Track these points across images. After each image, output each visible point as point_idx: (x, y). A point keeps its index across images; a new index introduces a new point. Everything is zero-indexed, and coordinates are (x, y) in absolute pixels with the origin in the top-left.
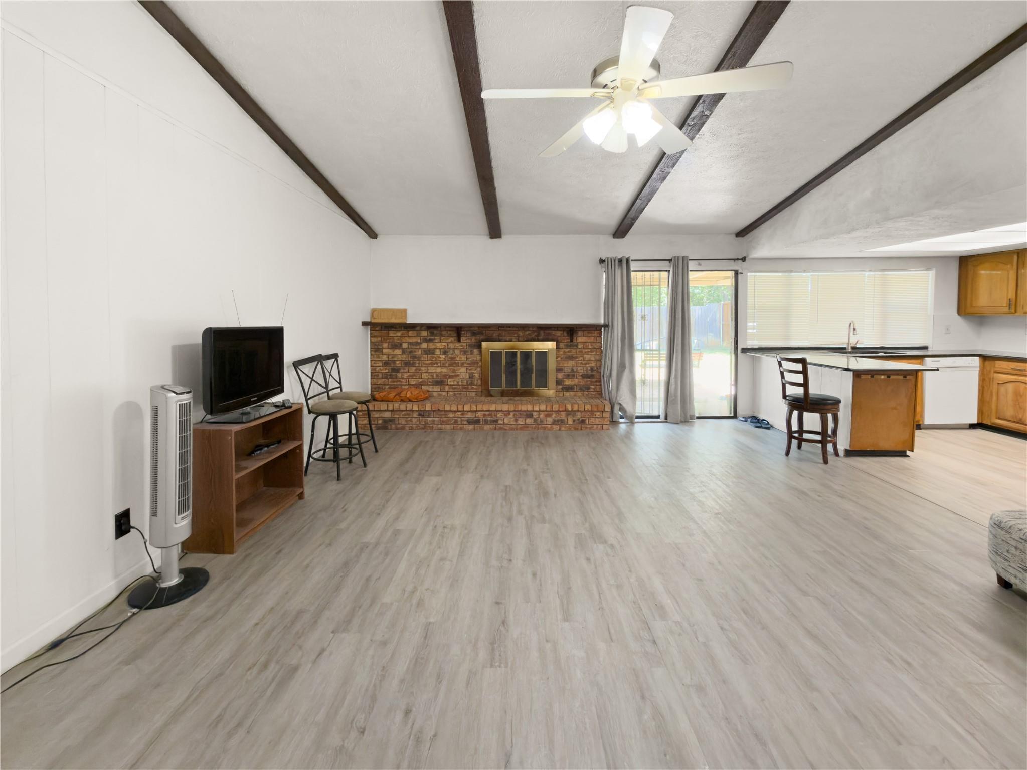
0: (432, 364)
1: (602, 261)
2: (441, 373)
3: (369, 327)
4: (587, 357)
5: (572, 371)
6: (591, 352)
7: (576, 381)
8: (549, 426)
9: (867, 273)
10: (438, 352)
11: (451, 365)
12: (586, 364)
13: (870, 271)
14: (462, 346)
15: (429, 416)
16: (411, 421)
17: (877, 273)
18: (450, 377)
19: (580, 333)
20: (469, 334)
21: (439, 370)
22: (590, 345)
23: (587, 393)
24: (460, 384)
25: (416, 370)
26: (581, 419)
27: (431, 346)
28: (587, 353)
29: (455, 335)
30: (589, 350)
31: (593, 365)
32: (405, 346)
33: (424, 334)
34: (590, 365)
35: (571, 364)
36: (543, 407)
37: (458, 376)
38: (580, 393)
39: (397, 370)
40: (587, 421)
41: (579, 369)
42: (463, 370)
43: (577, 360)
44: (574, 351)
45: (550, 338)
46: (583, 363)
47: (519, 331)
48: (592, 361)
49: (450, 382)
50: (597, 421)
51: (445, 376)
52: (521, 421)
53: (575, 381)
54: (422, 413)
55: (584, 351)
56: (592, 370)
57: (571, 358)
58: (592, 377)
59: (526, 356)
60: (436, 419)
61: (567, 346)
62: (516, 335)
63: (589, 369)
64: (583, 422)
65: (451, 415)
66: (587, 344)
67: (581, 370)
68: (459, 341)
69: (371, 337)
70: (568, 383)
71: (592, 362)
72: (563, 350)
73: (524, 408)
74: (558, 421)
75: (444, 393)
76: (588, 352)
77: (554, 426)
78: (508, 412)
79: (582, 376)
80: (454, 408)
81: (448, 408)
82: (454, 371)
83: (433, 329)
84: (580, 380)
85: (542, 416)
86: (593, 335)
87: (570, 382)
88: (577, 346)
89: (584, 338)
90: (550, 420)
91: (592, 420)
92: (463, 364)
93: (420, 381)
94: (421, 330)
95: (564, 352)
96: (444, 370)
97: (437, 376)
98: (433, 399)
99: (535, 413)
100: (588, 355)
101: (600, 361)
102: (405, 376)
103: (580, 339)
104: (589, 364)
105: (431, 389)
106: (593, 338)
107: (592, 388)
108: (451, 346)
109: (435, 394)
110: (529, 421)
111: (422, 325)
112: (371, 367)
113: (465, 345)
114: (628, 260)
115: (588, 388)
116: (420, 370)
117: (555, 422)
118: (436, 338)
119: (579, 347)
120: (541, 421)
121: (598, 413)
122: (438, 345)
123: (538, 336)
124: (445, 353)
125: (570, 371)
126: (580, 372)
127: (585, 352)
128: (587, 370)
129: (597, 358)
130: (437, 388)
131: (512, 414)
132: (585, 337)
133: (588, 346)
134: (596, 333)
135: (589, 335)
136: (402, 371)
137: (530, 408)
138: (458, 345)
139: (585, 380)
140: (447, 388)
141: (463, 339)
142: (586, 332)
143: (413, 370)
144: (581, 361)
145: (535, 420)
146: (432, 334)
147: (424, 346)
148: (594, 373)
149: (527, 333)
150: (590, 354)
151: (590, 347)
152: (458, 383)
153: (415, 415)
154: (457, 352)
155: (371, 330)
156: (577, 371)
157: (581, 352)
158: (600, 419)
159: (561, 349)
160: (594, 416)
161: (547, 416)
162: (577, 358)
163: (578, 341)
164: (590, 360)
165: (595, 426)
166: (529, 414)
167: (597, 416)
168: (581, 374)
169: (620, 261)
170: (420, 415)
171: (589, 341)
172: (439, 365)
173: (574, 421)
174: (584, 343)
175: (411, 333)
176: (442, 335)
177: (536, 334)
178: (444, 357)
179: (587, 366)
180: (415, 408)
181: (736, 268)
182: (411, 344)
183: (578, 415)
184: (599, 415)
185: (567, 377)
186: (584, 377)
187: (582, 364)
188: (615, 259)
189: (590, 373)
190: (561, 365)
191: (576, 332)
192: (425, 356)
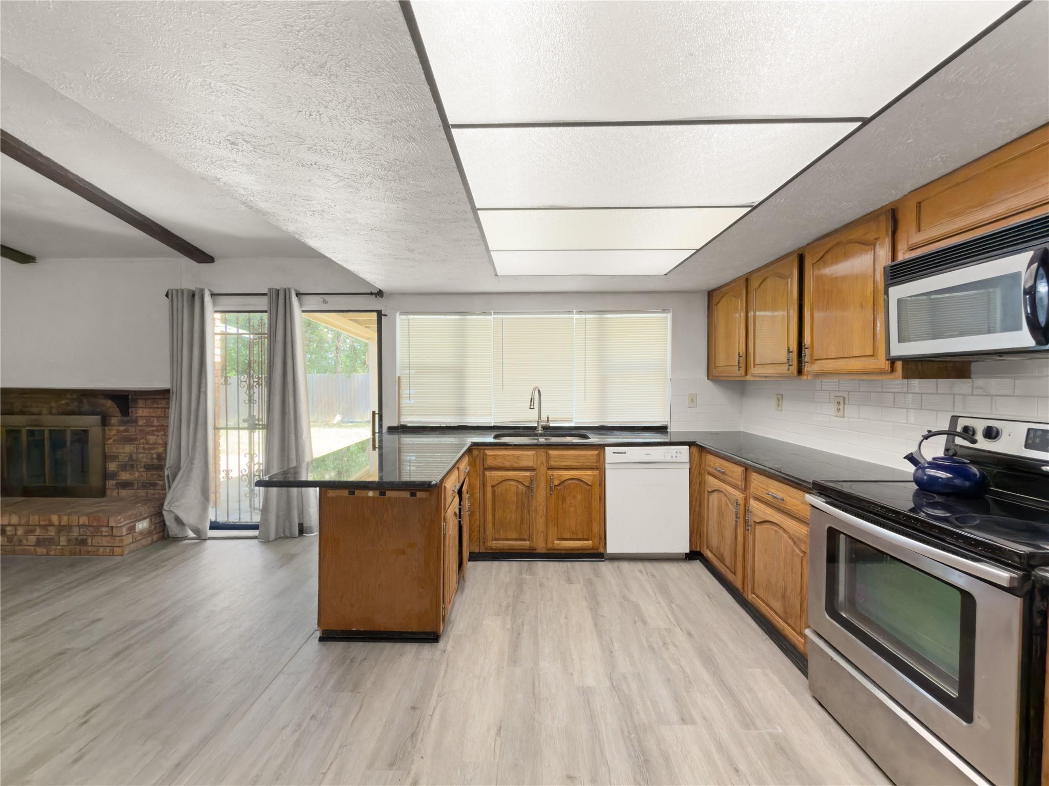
1: (167, 296)
4: (152, 439)
5: (131, 457)
6: (158, 431)
7: (137, 474)
8: (32, 548)
9: (576, 316)
12: (150, 449)
13: (581, 312)
17: (588, 316)
19: (141, 403)
22: (155, 421)
23: (152, 491)
26: (79, 539)
28: (152, 433)
30: (154, 429)
34: (157, 450)
35: (128, 448)
38: (142, 493)
40: (89, 541)
41: (141, 456)
43: (138, 442)
44: (132, 430)
45: (93, 409)
46: (146, 446)
47: (51, 399)
48: (160, 444)
50: (105, 541)
53: (134, 474)
55: (147, 429)
57: (129, 440)
58: (154, 467)
59: (59, 436)
61: (122, 423)
63: (155, 456)
64: (83, 542)
66: (152, 419)
67: (144, 458)
70: (125, 476)
71: (158, 446)
72: (115, 428)
74: (45, 541)
76: (153, 430)
77: (39, 550)
79: (145, 467)
84: (143, 474)
85: (20, 532)
86: (160, 406)
87: (128, 476)
88: (136, 421)
89: (146, 410)
90: (32, 539)
91: (97, 540)
95: (118, 431)
100: (154, 435)
101: (165, 444)
103: (141, 412)
104: (154, 449)
106: (159, 411)
107: (158, 484)
115: (154, 485)
117: (39, 543)
119: (139, 423)
120: (19, 540)
121: (104, 529)
123: (78, 406)
125: (126, 459)
126: (142, 460)
127: (149, 431)
128: (152, 459)
129: (163, 439)
132: (148, 408)
133: (153, 422)
135: (154, 406)
139: (150, 473)
142: (149, 402)
144: (144, 444)
149: (63, 402)
150: (156, 433)
151: (156, 424)
156: (137, 458)
157: (142, 431)
158: (107, 539)
159: (113, 426)
160: (99, 534)
161: (28, 532)
162: (136, 439)
163: (138, 415)
164: (156, 443)
165: (102, 549)
167: (104, 534)
168: (143, 464)
169: (191, 294)
171: (154, 415)
173: (69, 540)
174: (148, 418)
177: (76, 404)
179: (152, 452)
181: (379, 308)
183: (75, 532)
184: (107, 532)
185: (123, 468)
186: (148, 468)
187: (144, 448)
188: (182, 291)
189: (156, 462)
190: (114, 450)
191: (135, 401)
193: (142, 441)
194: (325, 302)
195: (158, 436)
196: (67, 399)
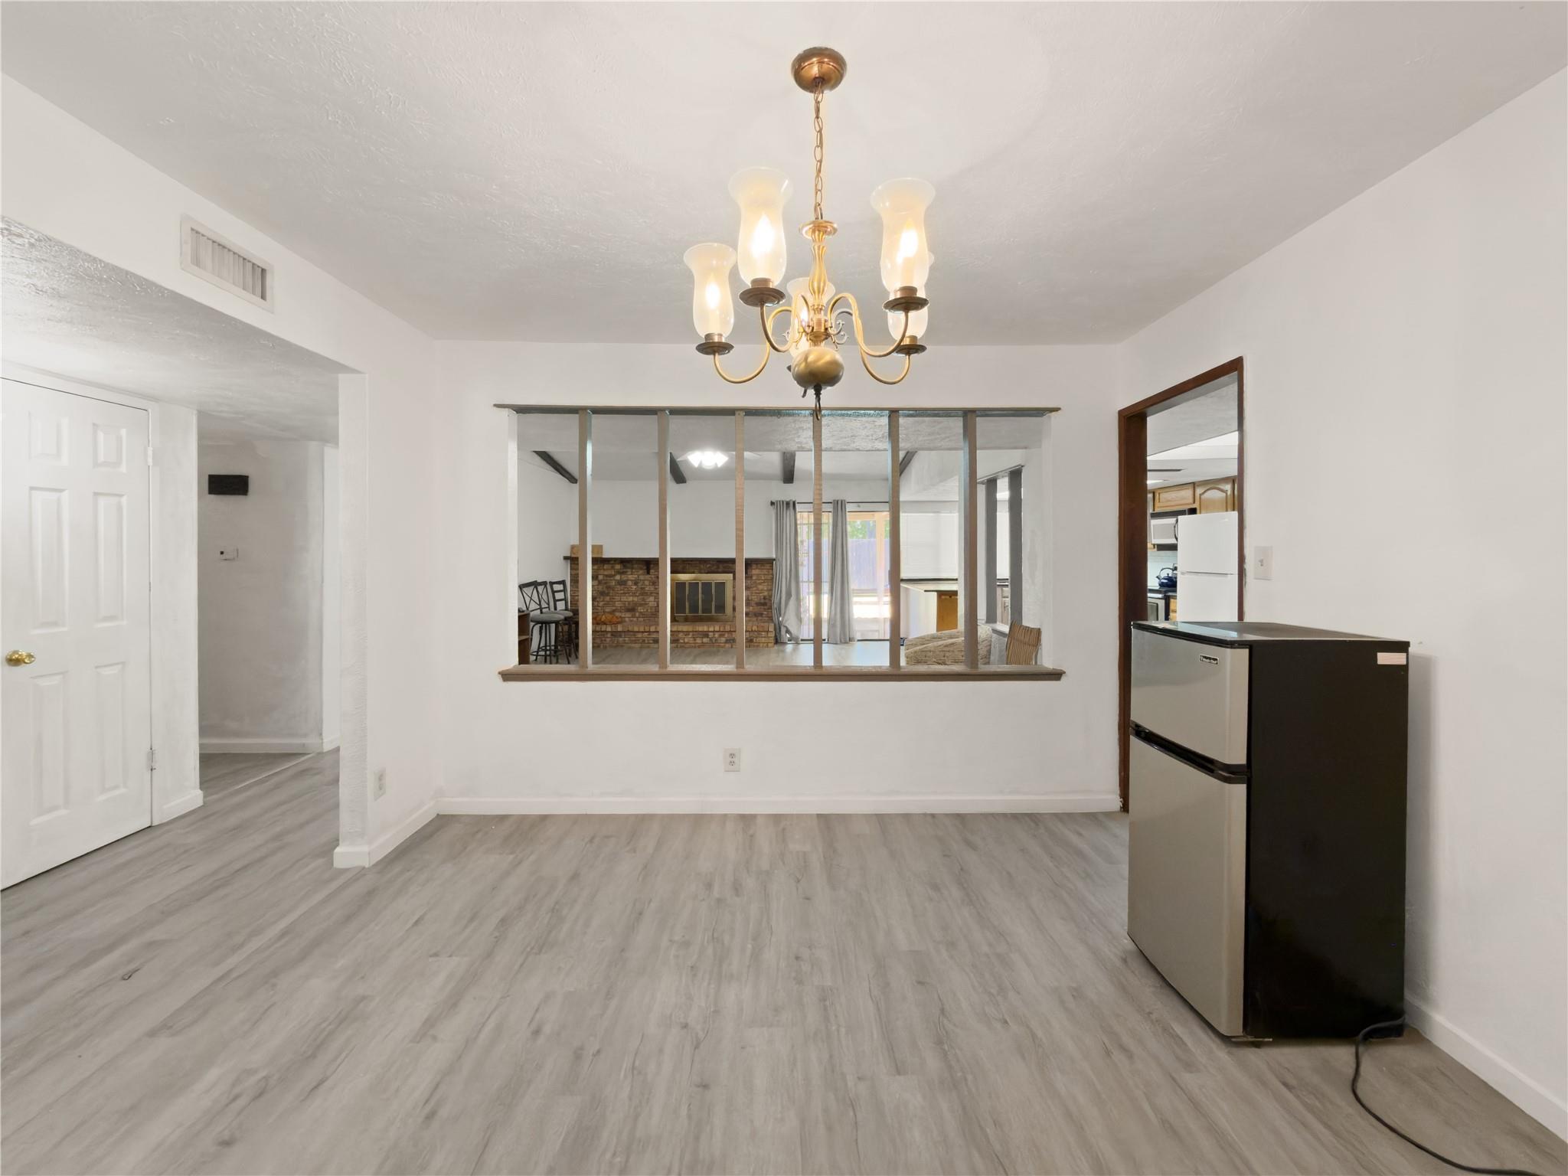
0: (625, 593)
1: (772, 503)
2: (633, 601)
3: (568, 561)
4: (760, 587)
5: (748, 599)
6: (764, 582)
7: (751, 608)
10: (630, 583)
11: (642, 594)
12: (759, 593)
14: (651, 577)
15: (621, 636)
16: (605, 640)
18: (641, 605)
19: (754, 566)
21: (631, 599)
23: (760, 618)
24: (649, 610)
25: (610, 599)
26: (749, 638)
27: (624, 577)
28: (760, 584)
29: (645, 568)
30: (762, 581)
31: (766, 594)
32: (600, 577)
33: (618, 567)
34: (764, 594)
35: (746, 593)
36: (717, 629)
37: (646, 604)
38: (755, 619)
40: (755, 640)
41: (753, 597)
42: (651, 599)
43: (752, 590)
44: (749, 582)
45: (726, 570)
46: (757, 592)
47: (700, 564)
49: (640, 609)
50: (764, 640)
51: (636, 604)
52: (699, 641)
54: (615, 634)
55: (758, 582)
56: (765, 598)
58: (764, 604)
59: (707, 586)
60: (627, 639)
62: (698, 568)
63: (762, 597)
64: (752, 641)
65: (639, 635)
67: (755, 599)
68: (648, 573)
69: (571, 569)
71: (765, 592)
73: (701, 629)
74: (730, 640)
75: (635, 619)
77: (727, 645)
78: (687, 633)
80: (642, 629)
81: (636, 629)
82: (644, 600)
83: (626, 562)
84: (755, 608)
85: (717, 635)
86: (765, 568)
88: (751, 577)
89: (757, 570)
90: (723, 640)
91: (760, 639)
92: (651, 593)
93: (614, 608)
94: (615, 564)
96: (636, 599)
97: (629, 604)
98: (625, 624)
99: (710, 634)
101: (771, 590)
102: (601, 604)
103: (754, 572)
104: (762, 593)
105: (623, 616)
106: (765, 570)
107: (764, 614)
108: (642, 577)
109: (627, 619)
110: (705, 640)
111: (616, 560)
113: (653, 576)
114: (794, 503)
115: (761, 614)
116: (614, 599)
117: (727, 641)
118: (628, 570)
119: (754, 578)
120: (716, 640)
121: (763, 634)
122: (630, 577)
123: (718, 568)
124: (636, 584)
128: (760, 599)
129: (769, 587)
130: (628, 615)
131: (691, 634)
132: (759, 569)
133: (763, 578)
134: (768, 566)
135: (763, 568)
136: (598, 600)
137: (706, 629)
138: (648, 577)
139: (759, 607)
140: (637, 614)
141: (652, 571)
142: (759, 566)
143: (608, 598)
144: (755, 590)
145: (711, 640)
146: (625, 567)
147: (618, 577)
148: (767, 601)
149: (708, 566)
150: (764, 584)
151: (765, 578)
152: (647, 610)
153: (609, 635)
154: (647, 583)
155: (571, 564)
156: (752, 599)
157: (755, 583)
160: (761, 636)
161: (721, 636)
162: (751, 588)
163: (752, 573)
164: (764, 590)
165: (762, 644)
166: (705, 634)
167: (763, 636)
168: (755, 602)
169: (788, 504)
170: (612, 635)
171: (761, 573)
172: (631, 594)
174: (758, 575)
175: (606, 567)
176: (632, 568)
177: (715, 567)
178: (635, 587)
179: (761, 595)
180: (609, 629)
182: (607, 576)
186: (758, 604)
188: (783, 502)
189: (762, 601)
191: (751, 565)
192: (618, 586)
194: (859, 506)
195: (767, 585)
196: (711, 564)
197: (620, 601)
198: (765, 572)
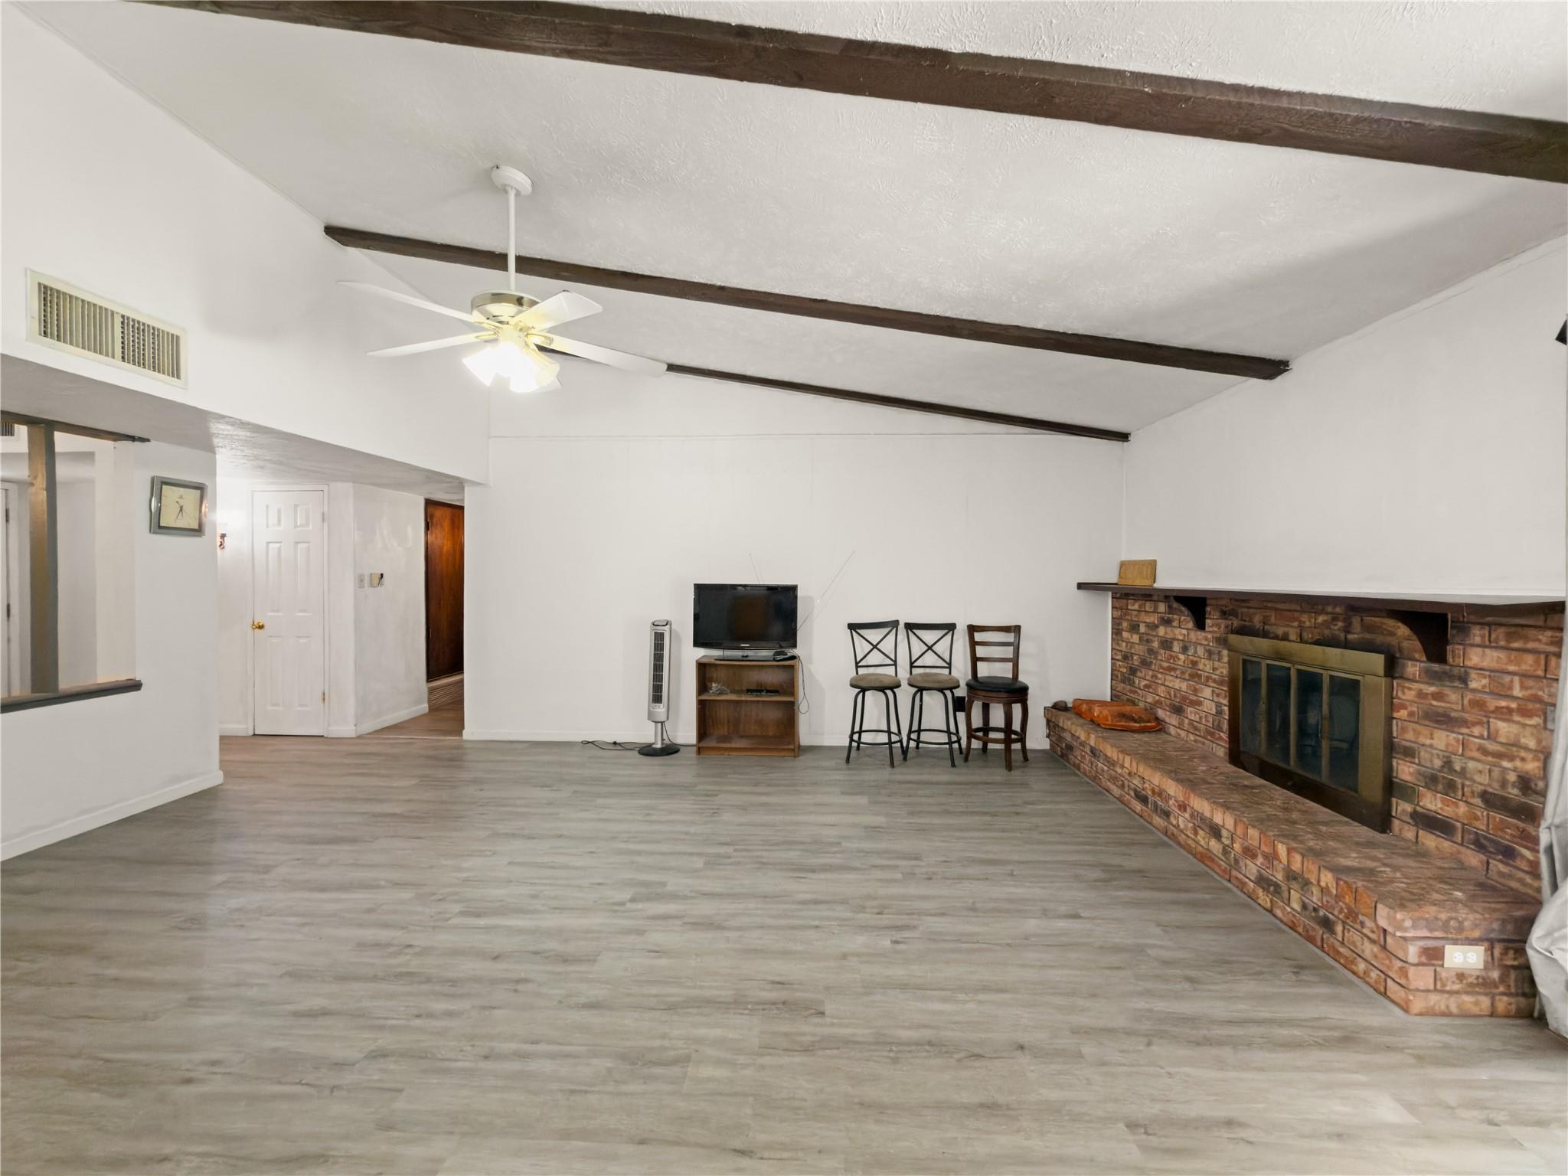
0: (1170, 669)
2: (1180, 691)
3: (1110, 593)
4: (1504, 729)
5: (1448, 764)
6: (1525, 712)
7: (1462, 808)
8: (1252, 885)
10: (1176, 647)
11: (1193, 676)
12: (1500, 756)
14: (1206, 639)
15: (1099, 759)
18: (1191, 703)
19: (1477, 634)
20: (1216, 614)
21: (1177, 684)
22: (1517, 685)
23: (1502, 867)
24: (1204, 721)
25: (1152, 676)
26: (1322, 913)
27: (1169, 633)
28: (1505, 714)
29: (1197, 614)
30: (1513, 705)
31: (1531, 765)
32: (1142, 629)
33: (1162, 608)
34: (1519, 764)
35: (1442, 739)
37: (1201, 703)
39: (1133, 671)
40: (1339, 930)
41: (1471, 765)
42: (1207, 692)
43: (1465, 730)
44: (1453, 697)
46: (1489, 746)
47: (1303, 612)
48: (1527, 749)
49: (1191, 713)
50: (1370, 950)
51: (1185, 699)
52: (1202, 838)
53: (1456, 805)
55: (1493, 703)
56: (1524, 783)
57: (1444, 720)
59: (1313, 684)
61: (1433, 677)
62: (1296, 624)
63: (1512, 777)
64: (1328, 925)
65: (1118, 770)
66: (1507, 678)
67: (1480, 774)
68: (1200, 625)
69: (1112, 608)
70: (1432, 802)
71: (1524, 753)
72: (1415, 686)
75: (1182, 734)
76: (1510, 711)
77: (1260, 894)
78: (1184, 804)
79: (1483, 796)
80: (1115, 756)
81: (1108, 751)
82: (1196, 691)
84: (1478, 812)
86: (1530, 645)
87: (1440, 805)
88: (1464, 679)
89: (1491, 654)
90: (1252, 868)
91: (1353, 936)
92: (1208, 678)
94: (1159, 601)
95: (1421, 695)
96: (1184, 687)
97: (1175, 695)
98: (1164, 736)
99: (1224, 833)
100: (1511, 721)
102: (1142, 684)
103: (1479, 656)
104: (1512, 759)
105: (1169, 719)
106: (1530, 659)
107: (1523, 857)
108: (1192, 636)
109: (1172, 730)
112: (1112, 659)
113: (1210, 636)
115: (1508, 854)
116: (1157, 678)
117: (1261, 881)
118: (1175, 616)
119: (1473, 685)
121: (1369, 923)
122: (1177, 631)
123: (1347, 630)
124: (1185, 650)
125: (1438, 763)
126: (1477, 778)
127: (1498, 709)
128: (1504, 783)
130: (1176, 719)
131: (1189, 811)
132: (1497, 648)
133: (1511, 688)
134: (1537, 642)
135: (1516, 645)
136: (1139, 674)
137: (1209, 810)
138: (1201, 635)
139: (1495, 817)
140: (1188, 723)
141: (1208, 622)
142: (1499, 633)
144: (1481, 737)
146: (1170, 609)
147: (1161, 631)
149: (1321, 619)
150: (1517, 718)
151: (1518, 692)
152: (1201, 718)
153: (1088, 749)
154: (1201, 651)
155: (1112, 598)
156: (1463, 769)
157: (1479, 705)
158: (1375, 949)
159: (1408, 680)
160: (1358, 927)
161: (1246, 853)
162: (1464, 723)
163: (1468, 663)
164: (1516, 744)
165: (1362, 965)
166: (1215, 830)
167: (1367, 932)
168: (1478, 788)
170: (1091, 751)
171: (1511, 668)
172: (1178, 672)
173: (1305, 906)
174: (1494, 673)
175: (1149, 606)
176: (1179, 613)
177: (1341, 624)
178: (1183, 657)
179: (1506, 764)
180: (1083, 736)
182: (1148, 626)
183: (1315, 896)
184: (1373, 932)
185: (1432, 781)
186: (1494, 802)
187: (1482, 749)
189: (1513, 792)
190: (1410, 736)
191: (1463, 629)
192: (1162, 651)
193: (1476, 731)
195: (1524, 726)
196: (1327, 613)
197: (1164, 685)
198: (1528, 663)
